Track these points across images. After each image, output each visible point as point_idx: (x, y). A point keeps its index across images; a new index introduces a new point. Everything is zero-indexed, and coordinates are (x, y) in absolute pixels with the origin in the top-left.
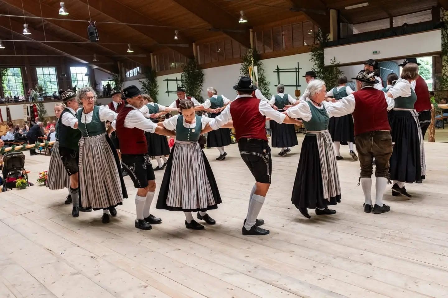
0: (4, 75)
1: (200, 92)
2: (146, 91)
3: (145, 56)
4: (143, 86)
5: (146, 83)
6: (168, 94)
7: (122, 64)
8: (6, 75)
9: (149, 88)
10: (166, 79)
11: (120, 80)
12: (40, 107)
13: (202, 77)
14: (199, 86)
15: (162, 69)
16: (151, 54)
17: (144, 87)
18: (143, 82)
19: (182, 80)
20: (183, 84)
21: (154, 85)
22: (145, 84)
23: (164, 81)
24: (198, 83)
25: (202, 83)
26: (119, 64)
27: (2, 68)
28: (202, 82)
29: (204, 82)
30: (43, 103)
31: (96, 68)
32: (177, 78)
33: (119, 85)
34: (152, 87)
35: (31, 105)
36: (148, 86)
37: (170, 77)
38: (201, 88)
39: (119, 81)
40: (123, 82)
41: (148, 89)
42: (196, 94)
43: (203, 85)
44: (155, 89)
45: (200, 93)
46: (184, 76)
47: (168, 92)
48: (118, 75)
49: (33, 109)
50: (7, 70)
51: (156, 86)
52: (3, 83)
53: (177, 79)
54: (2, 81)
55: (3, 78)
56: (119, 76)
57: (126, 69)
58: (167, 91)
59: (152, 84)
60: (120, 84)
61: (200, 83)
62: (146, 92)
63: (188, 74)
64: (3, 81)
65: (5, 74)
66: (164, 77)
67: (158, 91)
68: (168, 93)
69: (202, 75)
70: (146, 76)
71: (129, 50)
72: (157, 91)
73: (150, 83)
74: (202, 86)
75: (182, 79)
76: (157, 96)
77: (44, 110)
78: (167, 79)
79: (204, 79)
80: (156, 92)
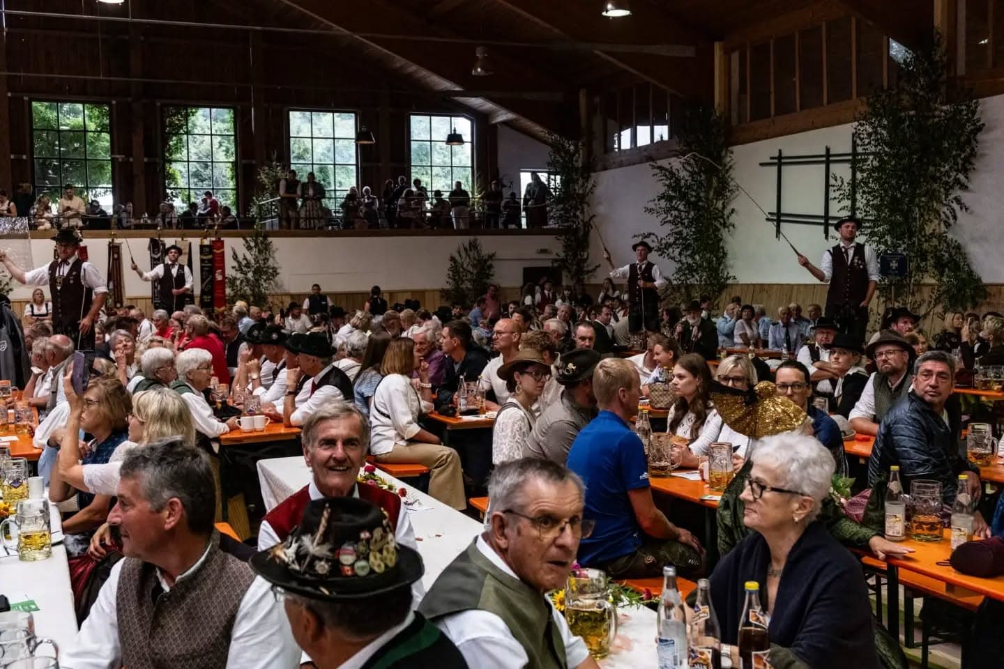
0: (176, 130)
1: (951, 221)
2: (679, 211)
3: (689, 52)
4: (669, 186)
5: (683, 174)
6: (778, 227)
7: (597, 100)
8: (182, 131)
9: (693, 199)
10: (777, 155)
11: (580, 164)
12: (255, 251)
13: (968, 142)
14: (948, 188)
15: (760, 112)
16: (717, 47)
17: (671, 193)
18: (671, 172)
19: (855, 160)
20: (859, 176)
21: (715, 183)
22: (678, 180)
23: (762, 164)
24: (947, 174)
25: (965, 171)
26: (583, 100)
27: (172, 105)
28: (966, 167)
29: (977, 165)
30: (270, 239)
31: (505, 123)
32: (828, 150)
33: (577, 187)
34: (707, 192)
35: (207, 242)
36: (688, 187)
37: (794, 144)
38: (958, 200)
39: (577, 169)
40: (593, 174)
41: (688, 203)
42: (929, 230)
43: (970, 186)
44: (720, 205)
45: (948, 225)
46: (870, 135)
47: (779, 218)
48: (576, 146)
49: (210, 257)
50: (187, 116)
51: (723, 189)
52: (170, 162)
53: (828, 154)
54: (167, 155)
55: (171, 143)
56: (577, 151)
57: (611, 123)
58: (775, 211)
59: (709, 181)
60: (580, 182)
61: (953, 174)
62: (675, 213)
63: (894, 128)
64: (171, 155)
65: (181, 127)
66: (767, 148)
67: (733, 211)
68: (779, 222)
69: (969, 127)
70: (688, 144)
71: (609, 6)
72: (726, 212)
73: (699, 174)
74: (964, 187)
75: (855, 153)
76: (724, 233)
77: (271, 263)
78: (780, 157)
79: (979, 150)
80: (722, 217)
